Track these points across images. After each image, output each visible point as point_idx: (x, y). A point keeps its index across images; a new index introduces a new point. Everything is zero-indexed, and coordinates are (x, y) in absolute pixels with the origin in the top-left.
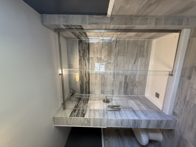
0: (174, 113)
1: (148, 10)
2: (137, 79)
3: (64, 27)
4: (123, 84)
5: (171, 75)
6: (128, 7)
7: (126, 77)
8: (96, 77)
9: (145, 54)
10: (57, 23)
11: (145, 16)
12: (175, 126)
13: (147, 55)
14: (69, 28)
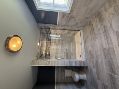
0: (86, 60)
1: (68, 24)
2: (72, 51)
3: (43, 27)
4: (66, 53)
5: (81, 44)
6: (62, 22)
7: (67, 50)
8: (53, 50)
9: (73, 40)
10: (42, 25)
11: (68, 25)
12: (87, 65)
13: (74, 41)
14: (45, 28)
